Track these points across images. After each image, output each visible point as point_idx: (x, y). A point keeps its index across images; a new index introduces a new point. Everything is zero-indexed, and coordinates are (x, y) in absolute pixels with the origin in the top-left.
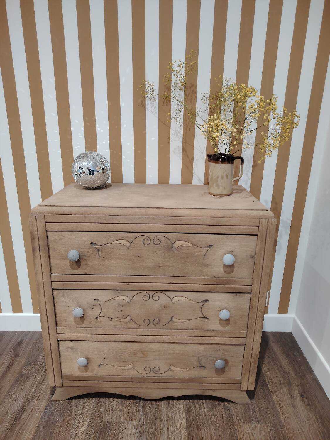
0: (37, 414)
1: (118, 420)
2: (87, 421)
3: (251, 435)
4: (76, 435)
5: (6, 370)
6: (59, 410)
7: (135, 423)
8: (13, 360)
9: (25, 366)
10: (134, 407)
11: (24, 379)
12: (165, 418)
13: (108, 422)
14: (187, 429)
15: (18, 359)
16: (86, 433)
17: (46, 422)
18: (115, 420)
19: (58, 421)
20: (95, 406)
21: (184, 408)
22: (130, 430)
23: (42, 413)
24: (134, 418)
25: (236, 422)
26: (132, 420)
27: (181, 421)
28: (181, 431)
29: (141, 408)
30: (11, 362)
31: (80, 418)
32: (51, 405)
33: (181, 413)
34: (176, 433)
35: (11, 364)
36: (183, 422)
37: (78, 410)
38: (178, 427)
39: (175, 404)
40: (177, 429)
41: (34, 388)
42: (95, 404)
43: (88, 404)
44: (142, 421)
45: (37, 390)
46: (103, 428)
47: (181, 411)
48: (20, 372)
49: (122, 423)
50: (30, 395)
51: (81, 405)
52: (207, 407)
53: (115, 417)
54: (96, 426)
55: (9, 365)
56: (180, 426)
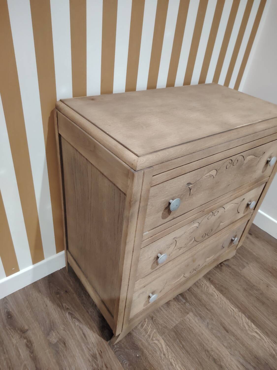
0: (115, 365)
1: (179, 320)
2: (159, 337)
3: (252, 274)
4: (164, 355)
5: (30, 352)
6: (129, 348)
7: (191, 314)
8: (25, 338)
9: (47, 334)
10: (179, 303)
11: (62, 346)
12: (204, 297)
13: (174, 327)
14: (222, 294)
15: (30, 333)
16: (169, 346)
17: (130, 365)
18: (177, 322)
19: (139, 356)
20: (152, 323)
21: (207, 281)
22: (194, 321)
23: (119, 362)
24: (187, 310)
25: (239, 271)
26: (188, 313)
27: (214, 291)
28: (221, 298)
29: (184, 301)
30: (25, 341)
31: (152, 340)
32: (117, 349)
33: (209, 286)
34: (219, 302)
35: (28, 344)
36: (216, 291)
37: (144, 336)
38: (216, 296)
39: (199, 283)
40: (217, 298)
41: (84, 347)
42: (151, 321)
43: (146, 325)
44: (193, 309)
45: (88, 346)
46: (176, 334)
47: (208, 285)
48: (50, 344)
49: (184, 320)
50: (87, 355)
51: (141, 330)
52: (218, 272)
53: (174, 320)
54: (170, 336)
55: (27, 346)
56: (217, 296)
